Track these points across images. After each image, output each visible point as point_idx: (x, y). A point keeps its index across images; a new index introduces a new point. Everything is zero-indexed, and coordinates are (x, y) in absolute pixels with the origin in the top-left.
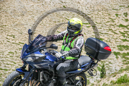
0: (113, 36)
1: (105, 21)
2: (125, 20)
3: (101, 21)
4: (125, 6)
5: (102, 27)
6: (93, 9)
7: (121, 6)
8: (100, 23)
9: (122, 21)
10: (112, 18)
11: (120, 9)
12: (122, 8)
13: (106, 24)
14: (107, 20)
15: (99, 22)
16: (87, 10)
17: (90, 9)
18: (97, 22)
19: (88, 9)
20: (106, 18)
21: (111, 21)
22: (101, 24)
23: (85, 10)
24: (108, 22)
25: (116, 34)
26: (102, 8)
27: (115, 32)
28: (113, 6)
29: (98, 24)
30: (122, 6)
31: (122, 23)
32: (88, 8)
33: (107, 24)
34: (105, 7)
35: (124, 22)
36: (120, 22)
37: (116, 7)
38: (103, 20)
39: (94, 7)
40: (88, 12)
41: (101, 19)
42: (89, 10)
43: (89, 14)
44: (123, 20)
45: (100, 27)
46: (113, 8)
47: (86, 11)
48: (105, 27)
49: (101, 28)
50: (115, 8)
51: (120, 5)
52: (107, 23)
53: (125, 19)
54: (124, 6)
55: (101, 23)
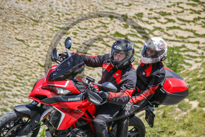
0: (105, 49)
1: (93, 25)
2: (124, 26)
3: (86, 26)
4: (124, 5)
5: (88, 34)
6: (74, 7)
7: (117, 4)
8: (85, 29)
9: (120, 27)
10: (103, 21)
11: (116, 9)
12: (120, 7)
13: (93, 31)
14: (95, 25)
15: (83, 27)
16: (64, 6)
17: (70, 5)
18: (81, 27)
19: (66, 5)
20: (94, 22)
21: (102, 26)
22: (86, 31)
23: (61, 7)
24: (98, 27)
25: (108, 48)
26: (88, 5)
27: (107, 43)
28: (106, 3)
29: (82, 30)
30: (120, 4)
31: (118, 31)
32: (66, 3)
33: (95, 30)
34: (94, 3)
35: (122, 29)
36: (116, 28)
37: (110, 4)
38: (90, 24)
39: (76, 3)
40: (66, 10)
41: (86, 22)
42: (68, 7)
43: (68, 13)
44: (120, 25)
45: (85, 35)
46: (105, 6)
47: (64, 8)
48: (92, 35)
49: (86, 37)
50: (108, 6)
51: (116, 2)
52: (95, 28)
53: (123, 24)
54: (122, 4)
55: (87, 29)
